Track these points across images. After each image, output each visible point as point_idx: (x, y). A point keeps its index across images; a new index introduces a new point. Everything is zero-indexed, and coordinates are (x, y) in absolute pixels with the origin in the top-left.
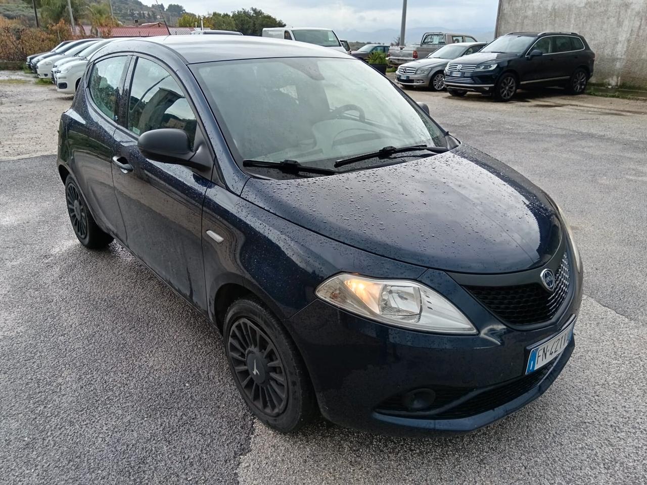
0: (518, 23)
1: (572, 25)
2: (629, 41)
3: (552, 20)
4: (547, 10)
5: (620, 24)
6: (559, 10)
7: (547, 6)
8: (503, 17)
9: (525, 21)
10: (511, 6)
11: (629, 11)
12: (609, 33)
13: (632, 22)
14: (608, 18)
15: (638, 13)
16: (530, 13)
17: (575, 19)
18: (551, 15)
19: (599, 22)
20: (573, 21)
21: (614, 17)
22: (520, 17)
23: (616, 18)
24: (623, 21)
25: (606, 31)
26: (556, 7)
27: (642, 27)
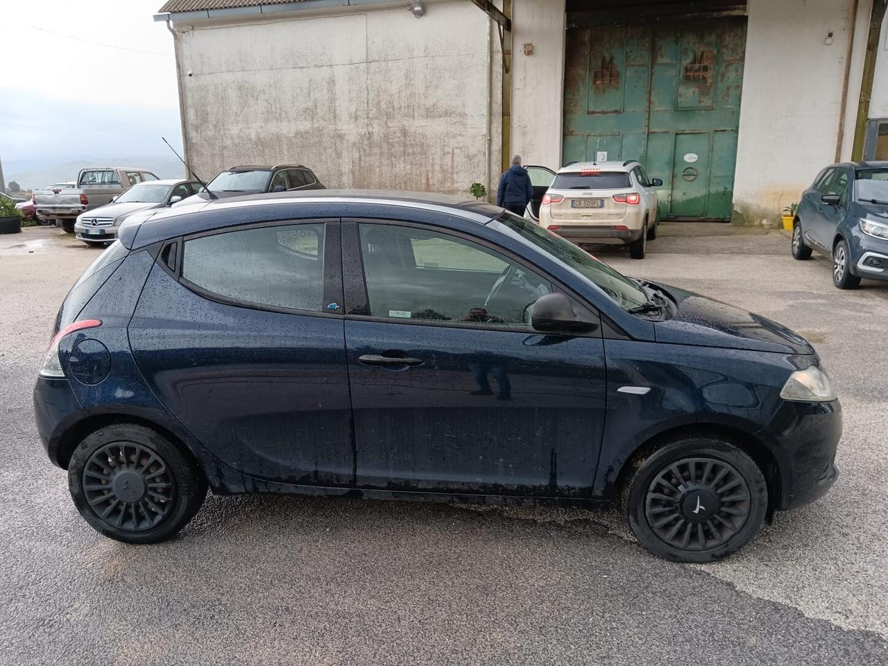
0: (215, 154)
1: (286, 157)
2: (353, 172)
3: (260, 150)
4: (250, 139)
5: (339, 156)
6: (265, 139)
7: (249, 135)
8: (192, 147)
9: (224, 152)
10: (201, 133)
11: (345, 142)
12: (329, 164)
13: (351, 153)
14: (325, 149)
15: (354, 144)
16: (228, 143)
17: (287, 150)
18: (257, 145)
19: (315, 153)
20: (286, 153)
21: (331, 148)
22: (217, 147)
23: (334, 148)
24: (341, 152)
25: (326, 163)
26: (261, 137)
27: (362, 159)
